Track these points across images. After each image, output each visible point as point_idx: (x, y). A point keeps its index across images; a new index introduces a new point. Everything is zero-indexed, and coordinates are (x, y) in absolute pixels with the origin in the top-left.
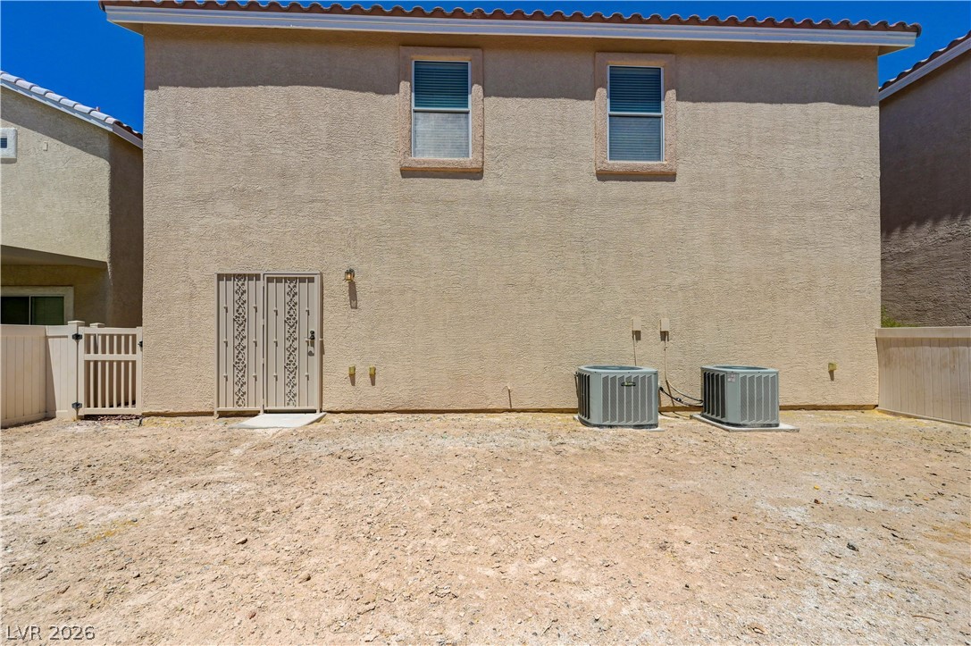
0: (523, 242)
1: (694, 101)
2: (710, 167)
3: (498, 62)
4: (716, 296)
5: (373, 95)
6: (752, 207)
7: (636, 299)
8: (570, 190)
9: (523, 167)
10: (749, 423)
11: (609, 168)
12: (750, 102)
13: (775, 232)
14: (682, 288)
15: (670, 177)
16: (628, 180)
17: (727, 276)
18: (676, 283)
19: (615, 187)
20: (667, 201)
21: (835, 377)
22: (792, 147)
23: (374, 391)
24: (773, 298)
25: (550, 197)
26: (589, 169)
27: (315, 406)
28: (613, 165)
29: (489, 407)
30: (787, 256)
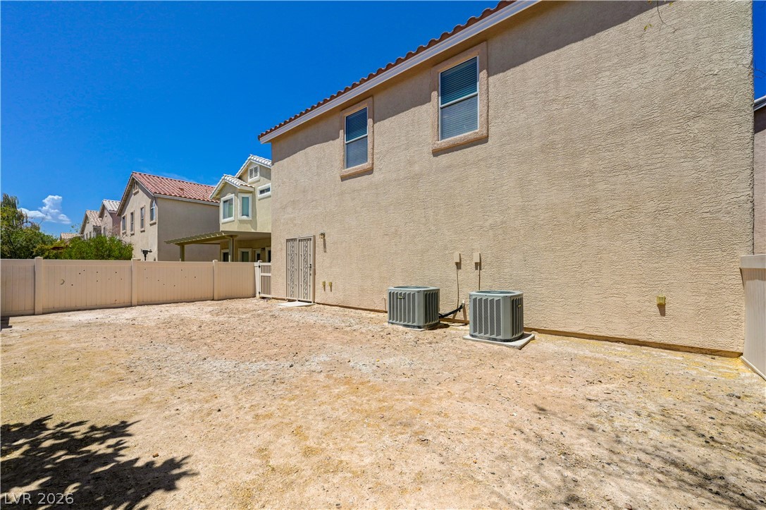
0: (392, 207)
1: (504, 71)
2: (517, 122)
3: (380, 100)
4: (522, 232)
5: (331, 141)
6: (560, 146)
7: (457, 239)
8: (417, 168)
9: (392, 160)
10: (479, 335)
11: (438, 147)
12: (558, 48)
13: (585, 164)
14: (492, 227)
15: (483, 140)
16: (453, 151)
17: (533, 213)
18: (487, 224)
19: (444, 159)
20: (481, 160)
21: (667, 312)
22: (608, 73)
23: (331, 295)
24: (583, 229)
25: (406, 176)
26: (428, 150)
27: (311, 300)
28: (441, 143)
29: (376, 309)
30: (601, 186)
